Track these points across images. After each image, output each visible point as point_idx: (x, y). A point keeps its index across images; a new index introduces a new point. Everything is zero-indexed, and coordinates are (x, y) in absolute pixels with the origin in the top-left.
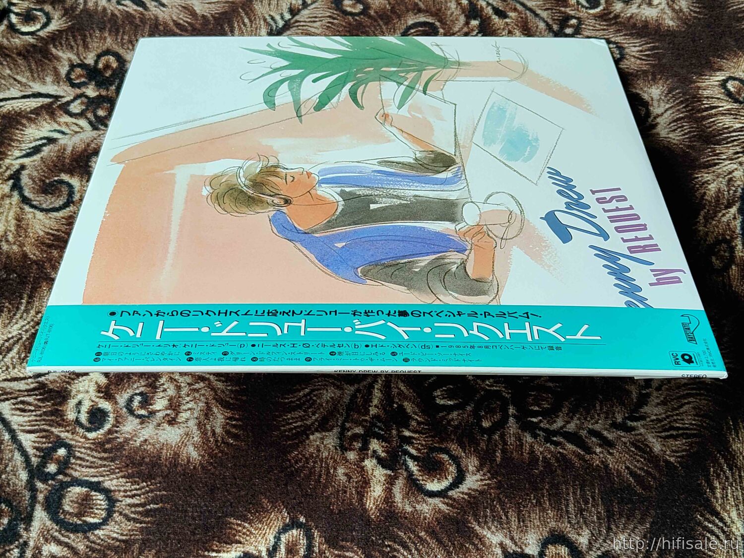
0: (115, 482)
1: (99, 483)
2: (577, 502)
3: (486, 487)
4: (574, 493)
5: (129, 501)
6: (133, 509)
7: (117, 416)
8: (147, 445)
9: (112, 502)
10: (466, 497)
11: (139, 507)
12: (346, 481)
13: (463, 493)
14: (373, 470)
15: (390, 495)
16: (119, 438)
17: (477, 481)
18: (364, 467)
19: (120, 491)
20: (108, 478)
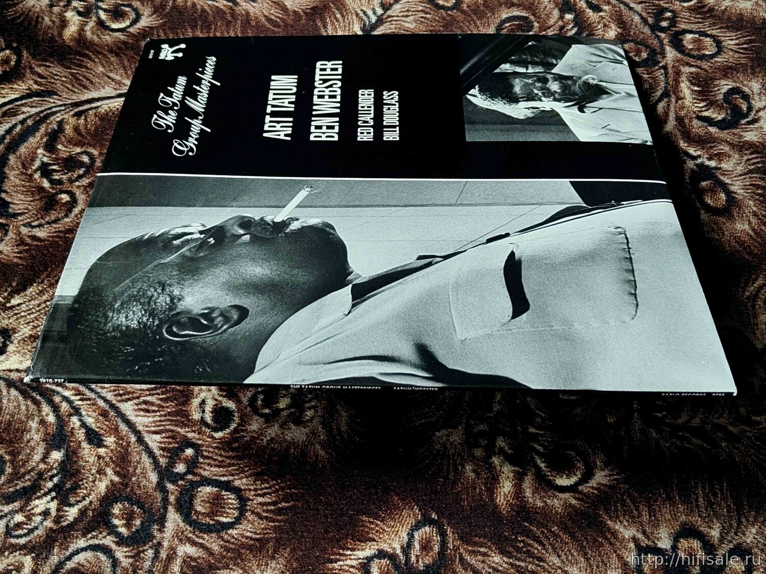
0: (244, 480)
1: (229, 482)
2: (706, 496)
3: (615, 482)
4: (703, 488)
5: (260, 499)
6: (265, 508)
7: (242, 415)
8: (274, 445)
9: (243, 501)
10: (595, 492)
11: (271, 505)
12: (475, 478)
13: (592, 488)
14: (501, 466)
15: (520, 490)
16: (246, 437)
17: (606, 476)
18: (492, 463)
19: (250, 490)
20: (237, 477)
